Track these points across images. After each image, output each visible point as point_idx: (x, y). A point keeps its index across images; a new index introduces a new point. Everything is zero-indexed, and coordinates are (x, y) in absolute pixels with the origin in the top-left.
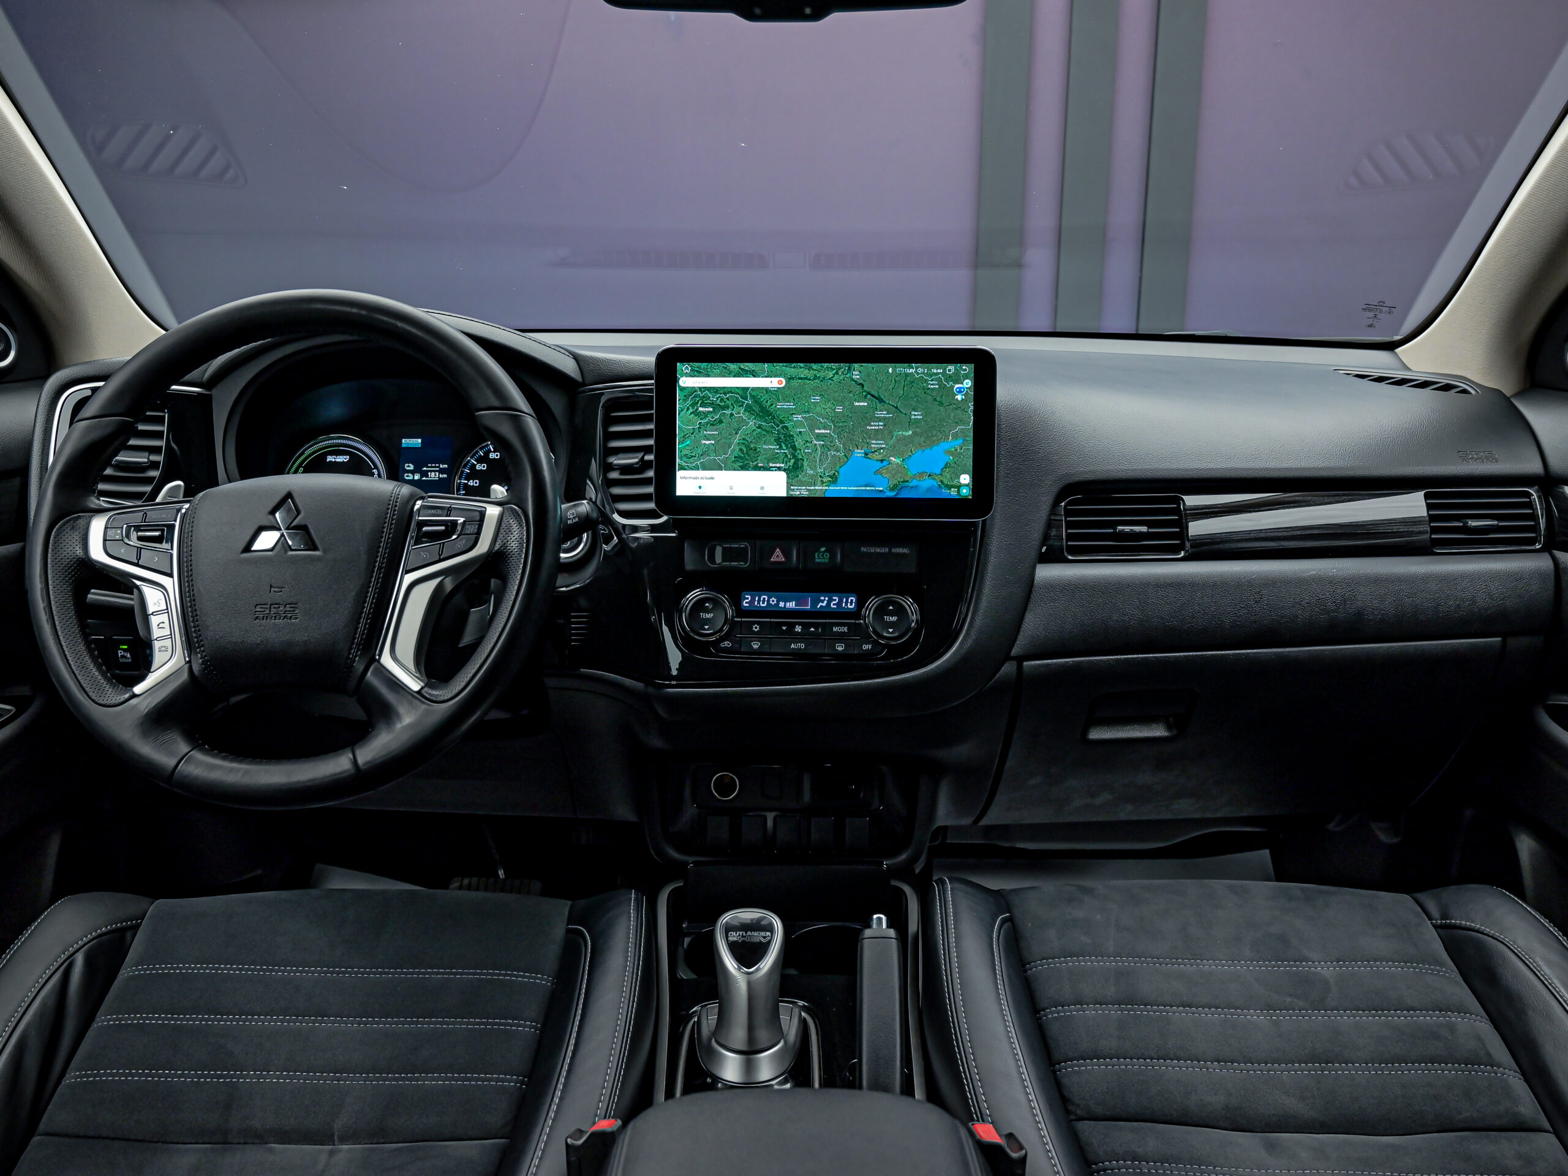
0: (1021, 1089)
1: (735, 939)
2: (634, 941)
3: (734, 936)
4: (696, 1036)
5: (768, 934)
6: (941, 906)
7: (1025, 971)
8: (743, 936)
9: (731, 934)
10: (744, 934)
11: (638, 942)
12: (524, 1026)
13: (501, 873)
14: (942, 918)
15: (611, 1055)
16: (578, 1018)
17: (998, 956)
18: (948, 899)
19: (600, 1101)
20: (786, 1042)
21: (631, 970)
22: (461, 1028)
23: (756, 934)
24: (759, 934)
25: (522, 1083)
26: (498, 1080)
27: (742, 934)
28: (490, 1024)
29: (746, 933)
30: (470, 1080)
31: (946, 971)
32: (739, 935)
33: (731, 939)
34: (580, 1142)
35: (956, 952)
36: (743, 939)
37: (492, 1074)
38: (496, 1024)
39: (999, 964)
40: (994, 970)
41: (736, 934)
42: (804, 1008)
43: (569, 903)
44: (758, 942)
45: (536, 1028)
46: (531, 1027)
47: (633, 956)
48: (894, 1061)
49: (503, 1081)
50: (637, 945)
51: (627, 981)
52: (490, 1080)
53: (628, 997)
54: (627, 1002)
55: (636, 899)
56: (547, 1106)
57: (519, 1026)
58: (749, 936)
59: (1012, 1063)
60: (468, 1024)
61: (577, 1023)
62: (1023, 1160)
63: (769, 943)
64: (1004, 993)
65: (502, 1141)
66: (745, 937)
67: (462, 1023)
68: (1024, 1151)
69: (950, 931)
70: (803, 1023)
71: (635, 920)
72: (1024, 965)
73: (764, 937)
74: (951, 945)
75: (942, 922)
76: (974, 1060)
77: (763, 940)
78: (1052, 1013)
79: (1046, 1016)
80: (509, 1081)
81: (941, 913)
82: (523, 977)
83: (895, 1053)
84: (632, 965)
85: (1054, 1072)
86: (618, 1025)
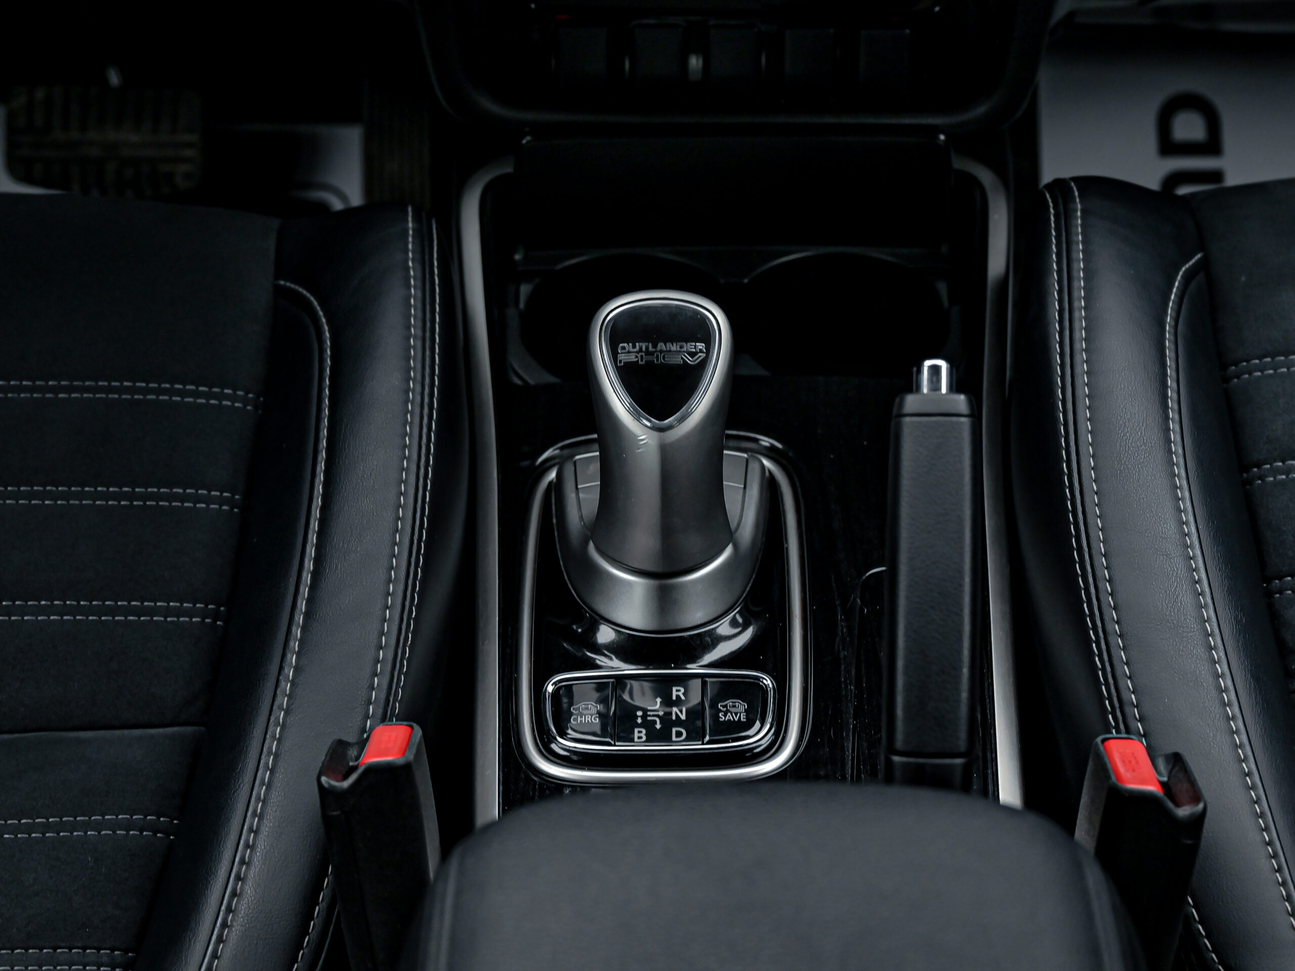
0: (1201, 651)
1: (632, 358)
2: (419, 333)
3: (630, 353)
4: (554, 521)
5: (701, 346)
6: (1059, 254)
7: (1227, 380)
8: (648, 353)
9: (623, 348)
10: (651, 349)
11: (428, 334)
12: (208, 500)
13: (114, 79)
14: (1060, 282)
15: (390, 581)
16: (318, 501)
17: (1174, 366)
18: (1074, 238)
19: (375, 674)
20: (736, 547)
21: (418, 398)
22: (82, 505)
23: (674, 347)
24: (681, 347)
25: (216, 616)
26: (167, 612)
27: (647, 348)
28: (140, 497)
29: (655, 346)
30: (113, 611)
31: (1064, 401)
32: (641, 350)
33: (623, 357)
34: (346, 784)
35: (1085, 340)
36: (650, 358)
37: (155, 601)
38: (151, 496)
39: (1175, 386)
40: (1164, 398)
41: (634, 347)
42: (771, 453)
43: (275, 223)
44: (679, 365)
45: (231, 503)
46: (221, 501)
47: (419, 366)
48: (959, 669)
49: (178, 613)
50: (426, 340)
51: (411, 424)
52: (152, 612)
53: (415, 457)
54: (414, 468)
55: (418, 233)
56: (271, 683)
57: (197, 499)
58: (661, 351)
59: (1187, 599)
60: (95, 496)
61: (316, 513)
62: (1199, 820)
63: (703, 364)
64: (1180, 451)
65: (188, 729)
66: (652, 354)
67: (81, 496)
68: (1201, 806)
69: (1076, 314)
70: (770, 486)
71: (419, 284)
72: (1224, 367)
73: (693, 355)
74: (1077, 346)
75: (1060, 292)
76: (1111, 594)
77: (690, 360)
78: (1275, 472)
79: (1261, 478)
80: (190, 614)
81: (1059, 272)
82: (196, 394)
83: (959, 652)
84: (418, 388)
85: (1269, 594)
86: (399, 518)
